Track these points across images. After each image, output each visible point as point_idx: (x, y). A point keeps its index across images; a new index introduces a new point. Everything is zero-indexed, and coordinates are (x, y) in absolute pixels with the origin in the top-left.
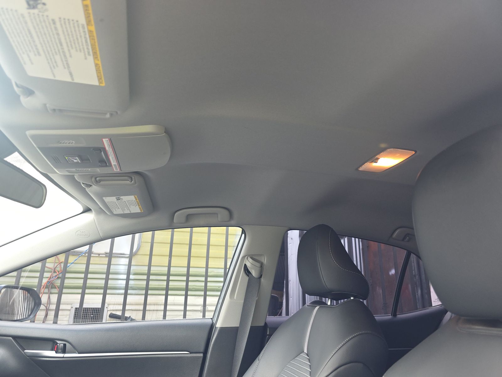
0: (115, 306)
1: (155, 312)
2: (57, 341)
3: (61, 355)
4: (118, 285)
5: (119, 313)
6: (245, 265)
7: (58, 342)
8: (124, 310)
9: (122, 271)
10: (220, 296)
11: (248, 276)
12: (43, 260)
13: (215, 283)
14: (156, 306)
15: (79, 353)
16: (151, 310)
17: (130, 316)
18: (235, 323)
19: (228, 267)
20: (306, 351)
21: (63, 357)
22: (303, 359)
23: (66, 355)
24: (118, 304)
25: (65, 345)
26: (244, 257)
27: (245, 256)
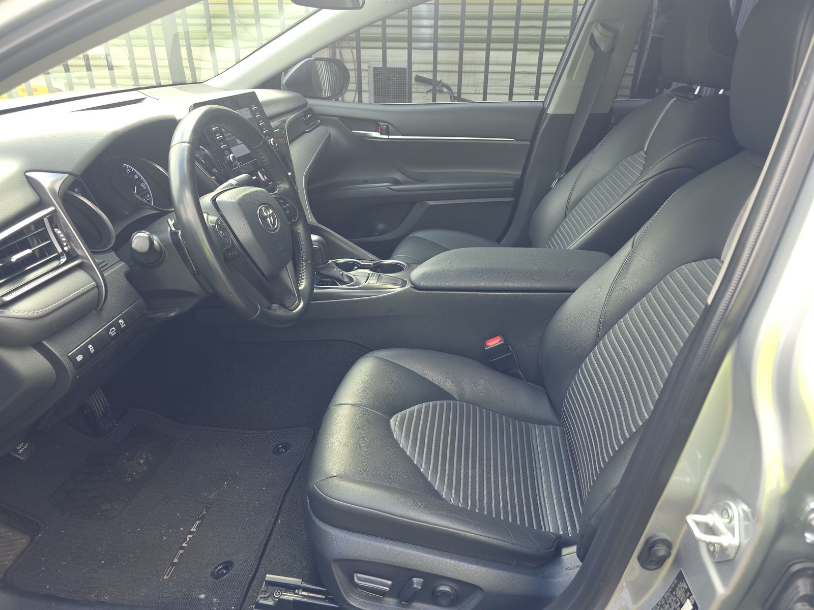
0: (420, 65)
1: (473, 74)
3: (386, 137)
4: (421, 35)
5: (430, 76)
6: (592, 34)
7: (381, 123)
8: (435, 71)
9: (424, 14)
10: (564, 51)
11: (594, 50)
13: (559, 30)
14: (472, 66)
15: (402, 135)
16: (467, 72)
17: (441, 80)
18: (571, 109)
19: (578, 14)
20: (645, 149)
22: (640, 157)
23: (391, 137)
24: (424, 64)
25: (387, 126)
26: (591, 24)
27: (594, 22)
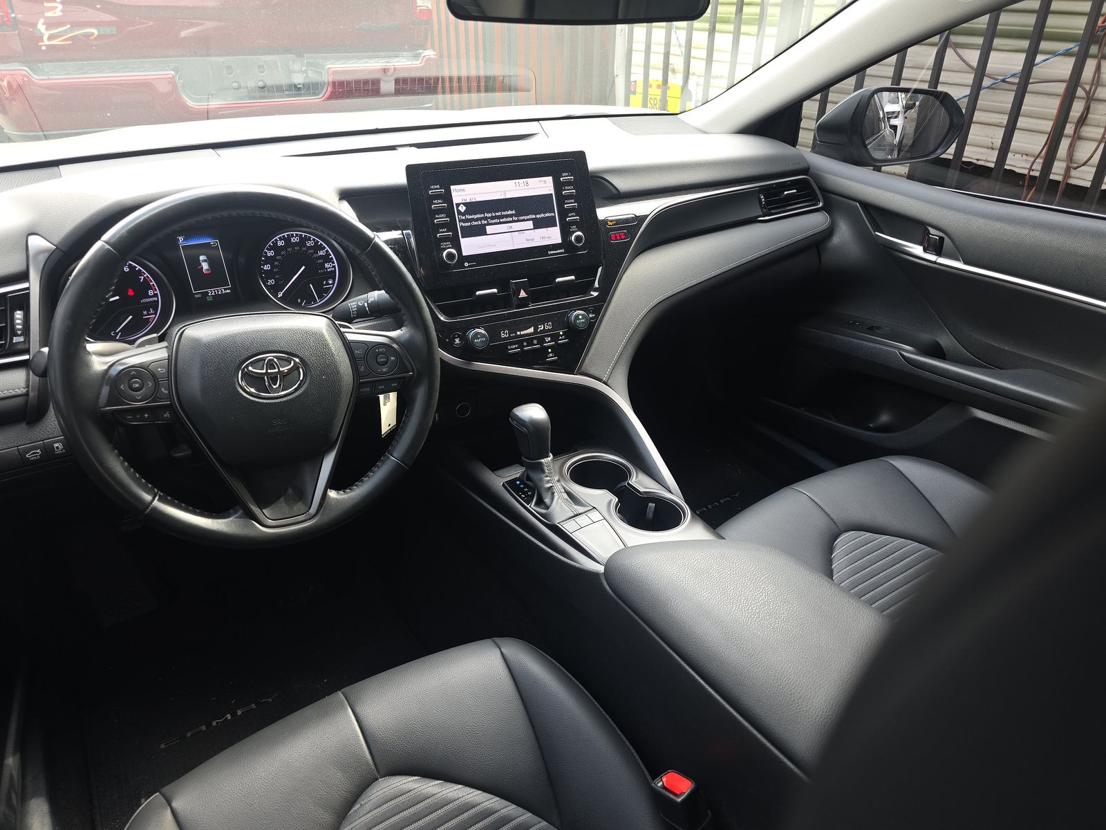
2: (929, 228)
3: (932, 258)
7: (932, 231)
12: (901, 50)
15: (966, 263)
21: (935, 263)
23: (942, 260)
25: (942, 239)
